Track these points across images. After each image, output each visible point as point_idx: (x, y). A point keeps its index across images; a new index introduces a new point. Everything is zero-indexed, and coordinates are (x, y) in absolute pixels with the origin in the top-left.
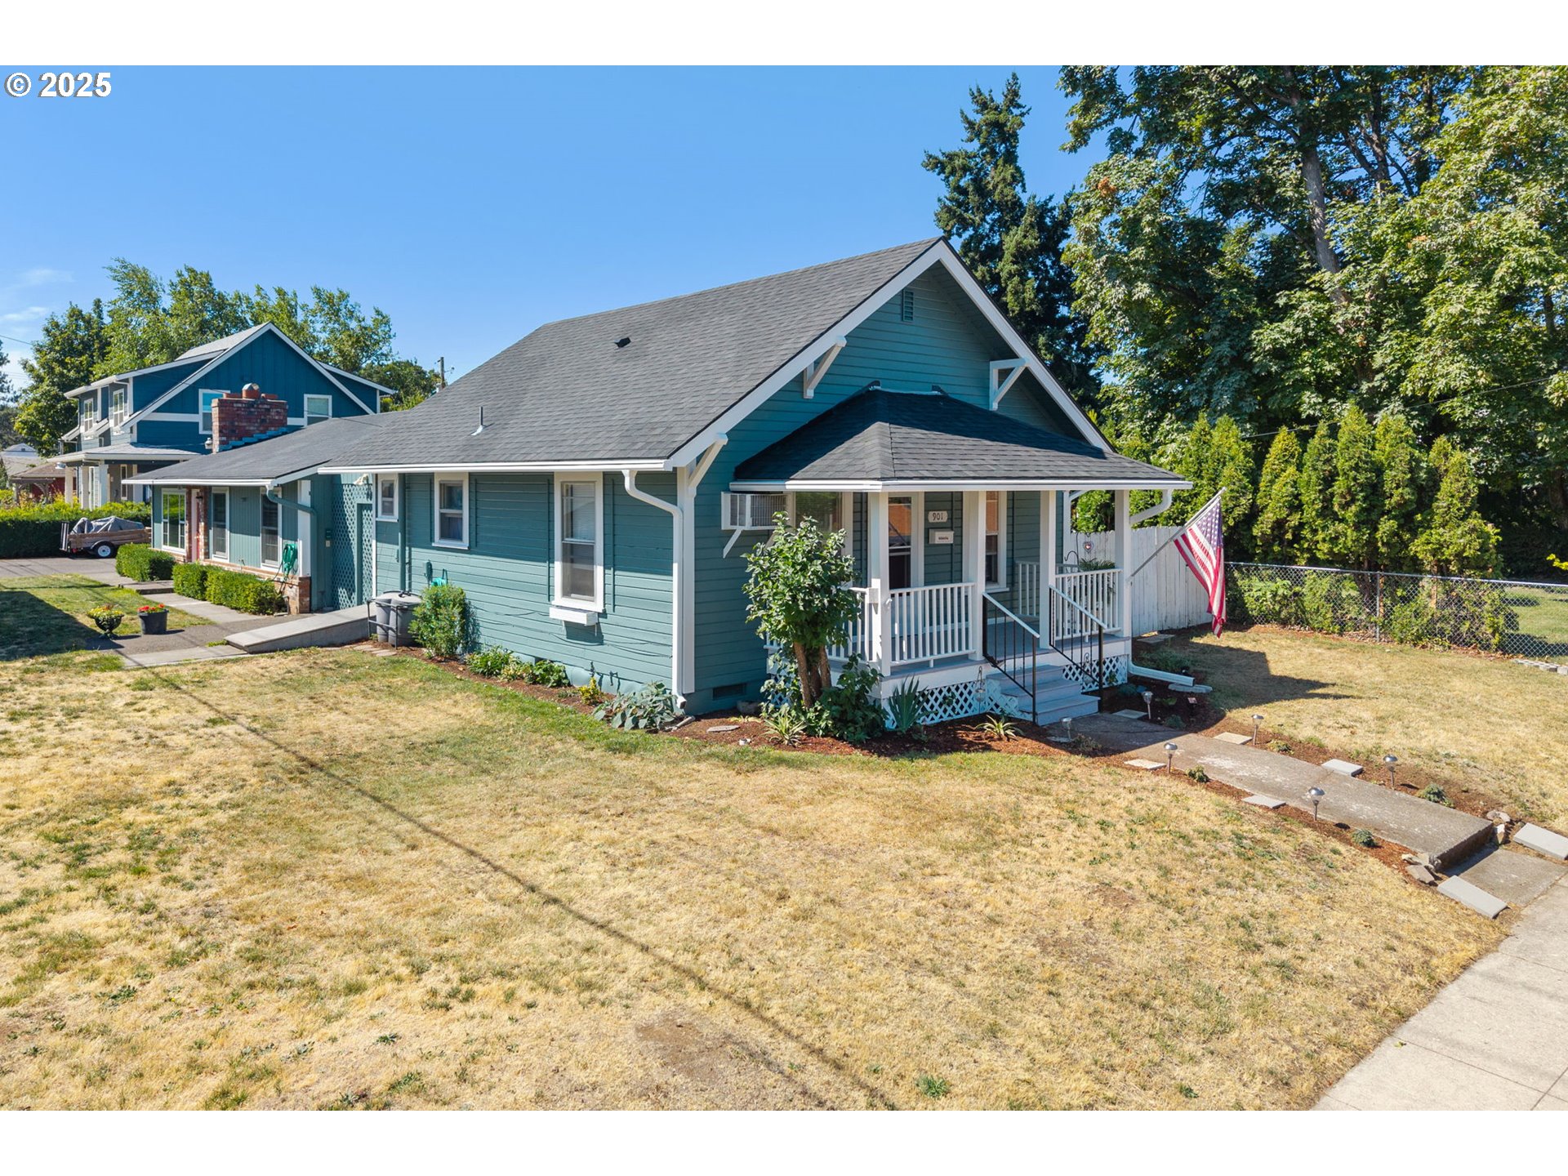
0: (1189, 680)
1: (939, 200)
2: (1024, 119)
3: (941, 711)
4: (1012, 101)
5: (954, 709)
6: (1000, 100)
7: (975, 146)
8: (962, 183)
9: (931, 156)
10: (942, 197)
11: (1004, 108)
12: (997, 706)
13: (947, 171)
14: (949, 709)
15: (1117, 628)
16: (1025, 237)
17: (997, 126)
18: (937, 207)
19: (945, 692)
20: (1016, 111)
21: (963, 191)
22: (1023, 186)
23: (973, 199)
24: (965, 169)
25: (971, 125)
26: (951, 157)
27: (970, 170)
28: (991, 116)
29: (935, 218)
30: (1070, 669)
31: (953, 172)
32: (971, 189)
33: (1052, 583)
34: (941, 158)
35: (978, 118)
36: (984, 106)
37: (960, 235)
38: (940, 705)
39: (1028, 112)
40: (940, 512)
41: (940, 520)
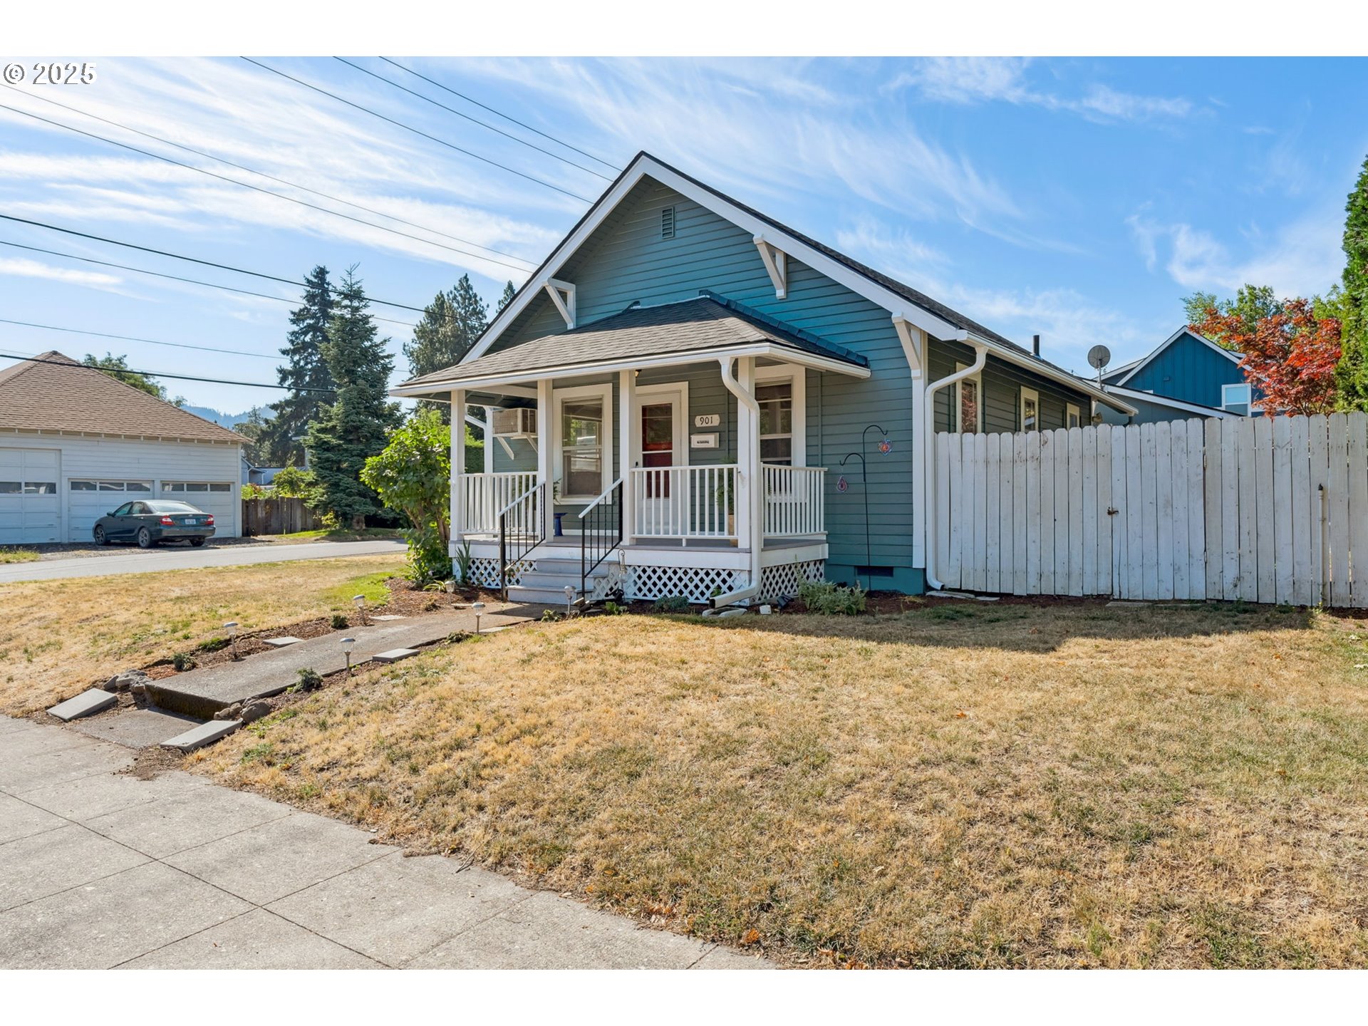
40: (709, 417)
41: (709, 425)
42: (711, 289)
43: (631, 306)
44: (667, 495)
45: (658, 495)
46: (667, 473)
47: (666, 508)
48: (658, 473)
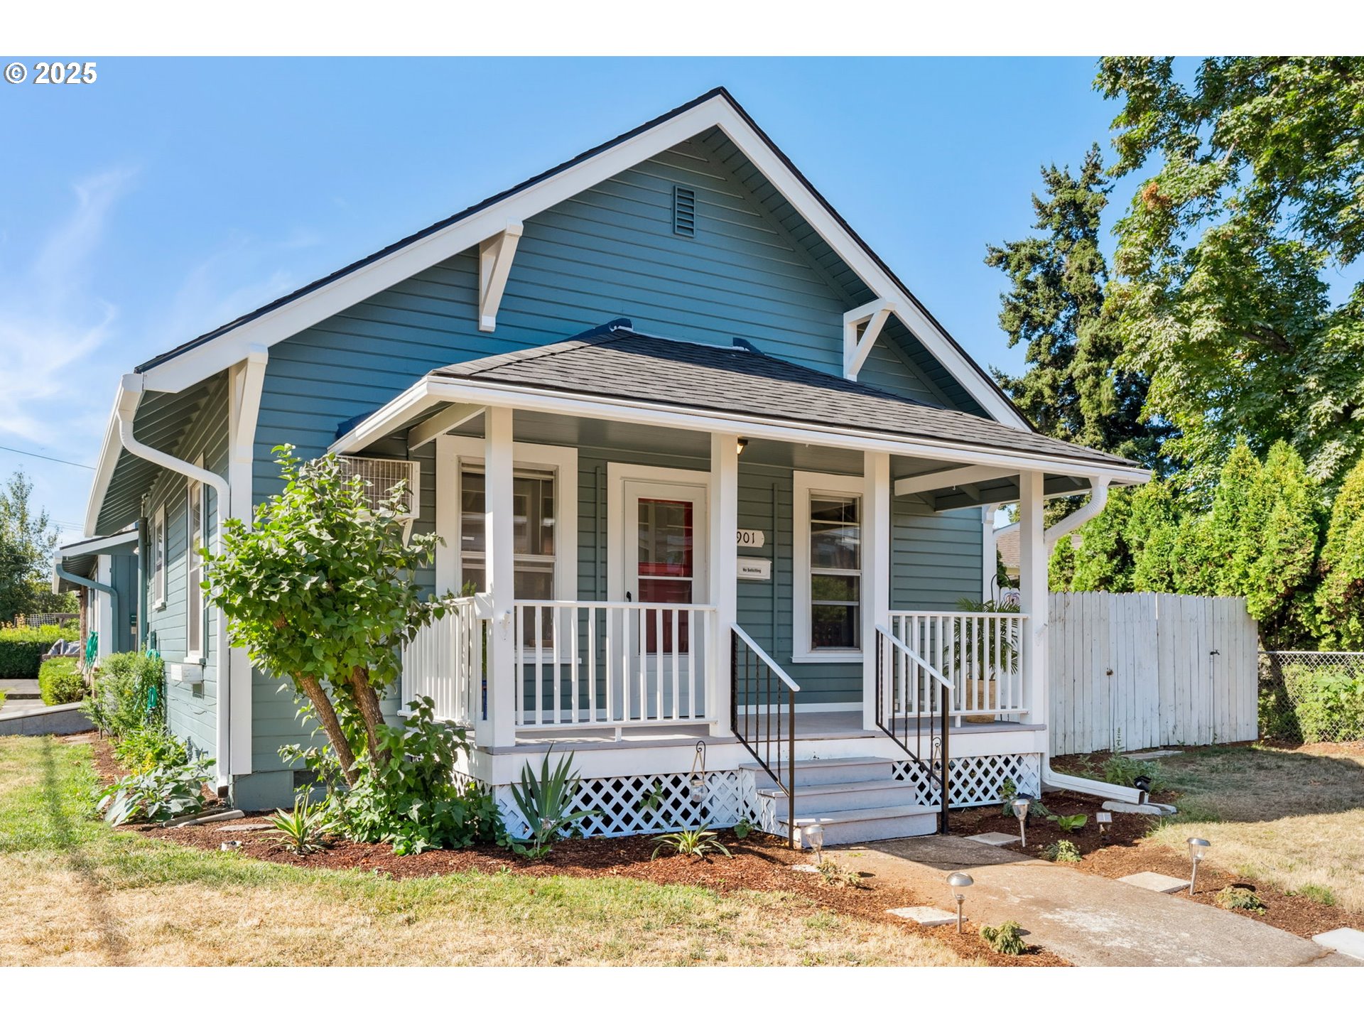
0: (1133, 794)
1: (1002, 296)
2: (1108, 197)
3: (638, 818)
4: (1092, 177)
5: (667, 816)
6: (1077, 176)
7: (1047, 234)
8: (1031, 277)
9: (993, 250)
10: (1007, 295)
11: (1083, 185)
12: (753, 815)
13: (1013, 264)
14: (657, 817)
15: (1020, 709)
16: (1101, 329)
17: (1076, 206)
18: (1001, 308)
19: (647, 784)
20: (1096, 189)
21: (1031, 286)
22: (1105, 275)
23: (1043, 291)
24: (1033, 259)
25: (1041, 207)
26: (1016, 248)
27: (1040, 260)
28: (1066, 196)
29: (999, 321)
30: (907, 769)
31: (1019, 267)
32: (1040, 281)
33: (885, 625)
34: (1007, 251)
35: (1049, 200)
36: (1057, 183)
37: (1029, 338)
38: (637, 807)
39: (1110, 190)
40: (750, 532)
41: (750, 544)
42: (752, 342)
43: (613, 323)
44: (684, 648)
45: (667, 649)
46: (683, 615)
47: (684, 670)
48: (668, 615)
